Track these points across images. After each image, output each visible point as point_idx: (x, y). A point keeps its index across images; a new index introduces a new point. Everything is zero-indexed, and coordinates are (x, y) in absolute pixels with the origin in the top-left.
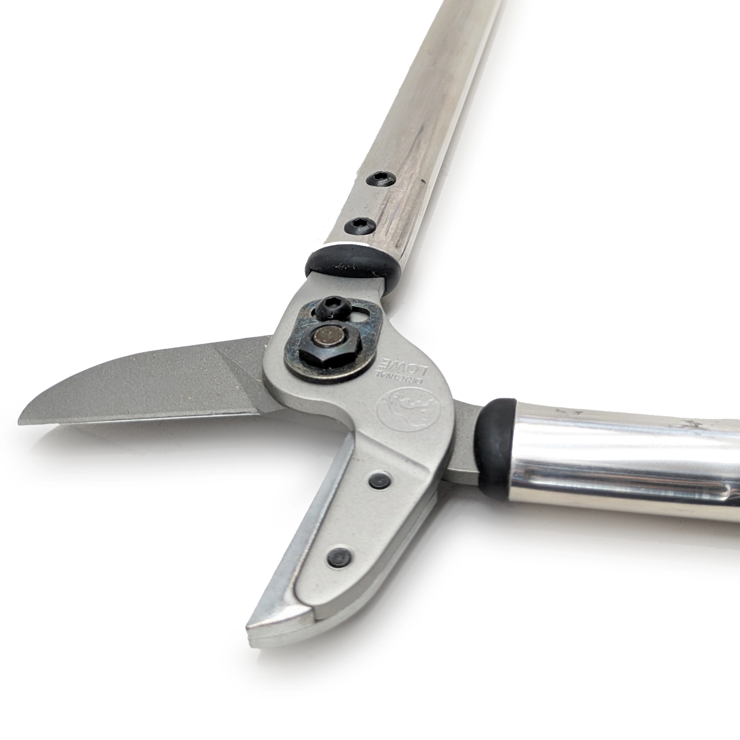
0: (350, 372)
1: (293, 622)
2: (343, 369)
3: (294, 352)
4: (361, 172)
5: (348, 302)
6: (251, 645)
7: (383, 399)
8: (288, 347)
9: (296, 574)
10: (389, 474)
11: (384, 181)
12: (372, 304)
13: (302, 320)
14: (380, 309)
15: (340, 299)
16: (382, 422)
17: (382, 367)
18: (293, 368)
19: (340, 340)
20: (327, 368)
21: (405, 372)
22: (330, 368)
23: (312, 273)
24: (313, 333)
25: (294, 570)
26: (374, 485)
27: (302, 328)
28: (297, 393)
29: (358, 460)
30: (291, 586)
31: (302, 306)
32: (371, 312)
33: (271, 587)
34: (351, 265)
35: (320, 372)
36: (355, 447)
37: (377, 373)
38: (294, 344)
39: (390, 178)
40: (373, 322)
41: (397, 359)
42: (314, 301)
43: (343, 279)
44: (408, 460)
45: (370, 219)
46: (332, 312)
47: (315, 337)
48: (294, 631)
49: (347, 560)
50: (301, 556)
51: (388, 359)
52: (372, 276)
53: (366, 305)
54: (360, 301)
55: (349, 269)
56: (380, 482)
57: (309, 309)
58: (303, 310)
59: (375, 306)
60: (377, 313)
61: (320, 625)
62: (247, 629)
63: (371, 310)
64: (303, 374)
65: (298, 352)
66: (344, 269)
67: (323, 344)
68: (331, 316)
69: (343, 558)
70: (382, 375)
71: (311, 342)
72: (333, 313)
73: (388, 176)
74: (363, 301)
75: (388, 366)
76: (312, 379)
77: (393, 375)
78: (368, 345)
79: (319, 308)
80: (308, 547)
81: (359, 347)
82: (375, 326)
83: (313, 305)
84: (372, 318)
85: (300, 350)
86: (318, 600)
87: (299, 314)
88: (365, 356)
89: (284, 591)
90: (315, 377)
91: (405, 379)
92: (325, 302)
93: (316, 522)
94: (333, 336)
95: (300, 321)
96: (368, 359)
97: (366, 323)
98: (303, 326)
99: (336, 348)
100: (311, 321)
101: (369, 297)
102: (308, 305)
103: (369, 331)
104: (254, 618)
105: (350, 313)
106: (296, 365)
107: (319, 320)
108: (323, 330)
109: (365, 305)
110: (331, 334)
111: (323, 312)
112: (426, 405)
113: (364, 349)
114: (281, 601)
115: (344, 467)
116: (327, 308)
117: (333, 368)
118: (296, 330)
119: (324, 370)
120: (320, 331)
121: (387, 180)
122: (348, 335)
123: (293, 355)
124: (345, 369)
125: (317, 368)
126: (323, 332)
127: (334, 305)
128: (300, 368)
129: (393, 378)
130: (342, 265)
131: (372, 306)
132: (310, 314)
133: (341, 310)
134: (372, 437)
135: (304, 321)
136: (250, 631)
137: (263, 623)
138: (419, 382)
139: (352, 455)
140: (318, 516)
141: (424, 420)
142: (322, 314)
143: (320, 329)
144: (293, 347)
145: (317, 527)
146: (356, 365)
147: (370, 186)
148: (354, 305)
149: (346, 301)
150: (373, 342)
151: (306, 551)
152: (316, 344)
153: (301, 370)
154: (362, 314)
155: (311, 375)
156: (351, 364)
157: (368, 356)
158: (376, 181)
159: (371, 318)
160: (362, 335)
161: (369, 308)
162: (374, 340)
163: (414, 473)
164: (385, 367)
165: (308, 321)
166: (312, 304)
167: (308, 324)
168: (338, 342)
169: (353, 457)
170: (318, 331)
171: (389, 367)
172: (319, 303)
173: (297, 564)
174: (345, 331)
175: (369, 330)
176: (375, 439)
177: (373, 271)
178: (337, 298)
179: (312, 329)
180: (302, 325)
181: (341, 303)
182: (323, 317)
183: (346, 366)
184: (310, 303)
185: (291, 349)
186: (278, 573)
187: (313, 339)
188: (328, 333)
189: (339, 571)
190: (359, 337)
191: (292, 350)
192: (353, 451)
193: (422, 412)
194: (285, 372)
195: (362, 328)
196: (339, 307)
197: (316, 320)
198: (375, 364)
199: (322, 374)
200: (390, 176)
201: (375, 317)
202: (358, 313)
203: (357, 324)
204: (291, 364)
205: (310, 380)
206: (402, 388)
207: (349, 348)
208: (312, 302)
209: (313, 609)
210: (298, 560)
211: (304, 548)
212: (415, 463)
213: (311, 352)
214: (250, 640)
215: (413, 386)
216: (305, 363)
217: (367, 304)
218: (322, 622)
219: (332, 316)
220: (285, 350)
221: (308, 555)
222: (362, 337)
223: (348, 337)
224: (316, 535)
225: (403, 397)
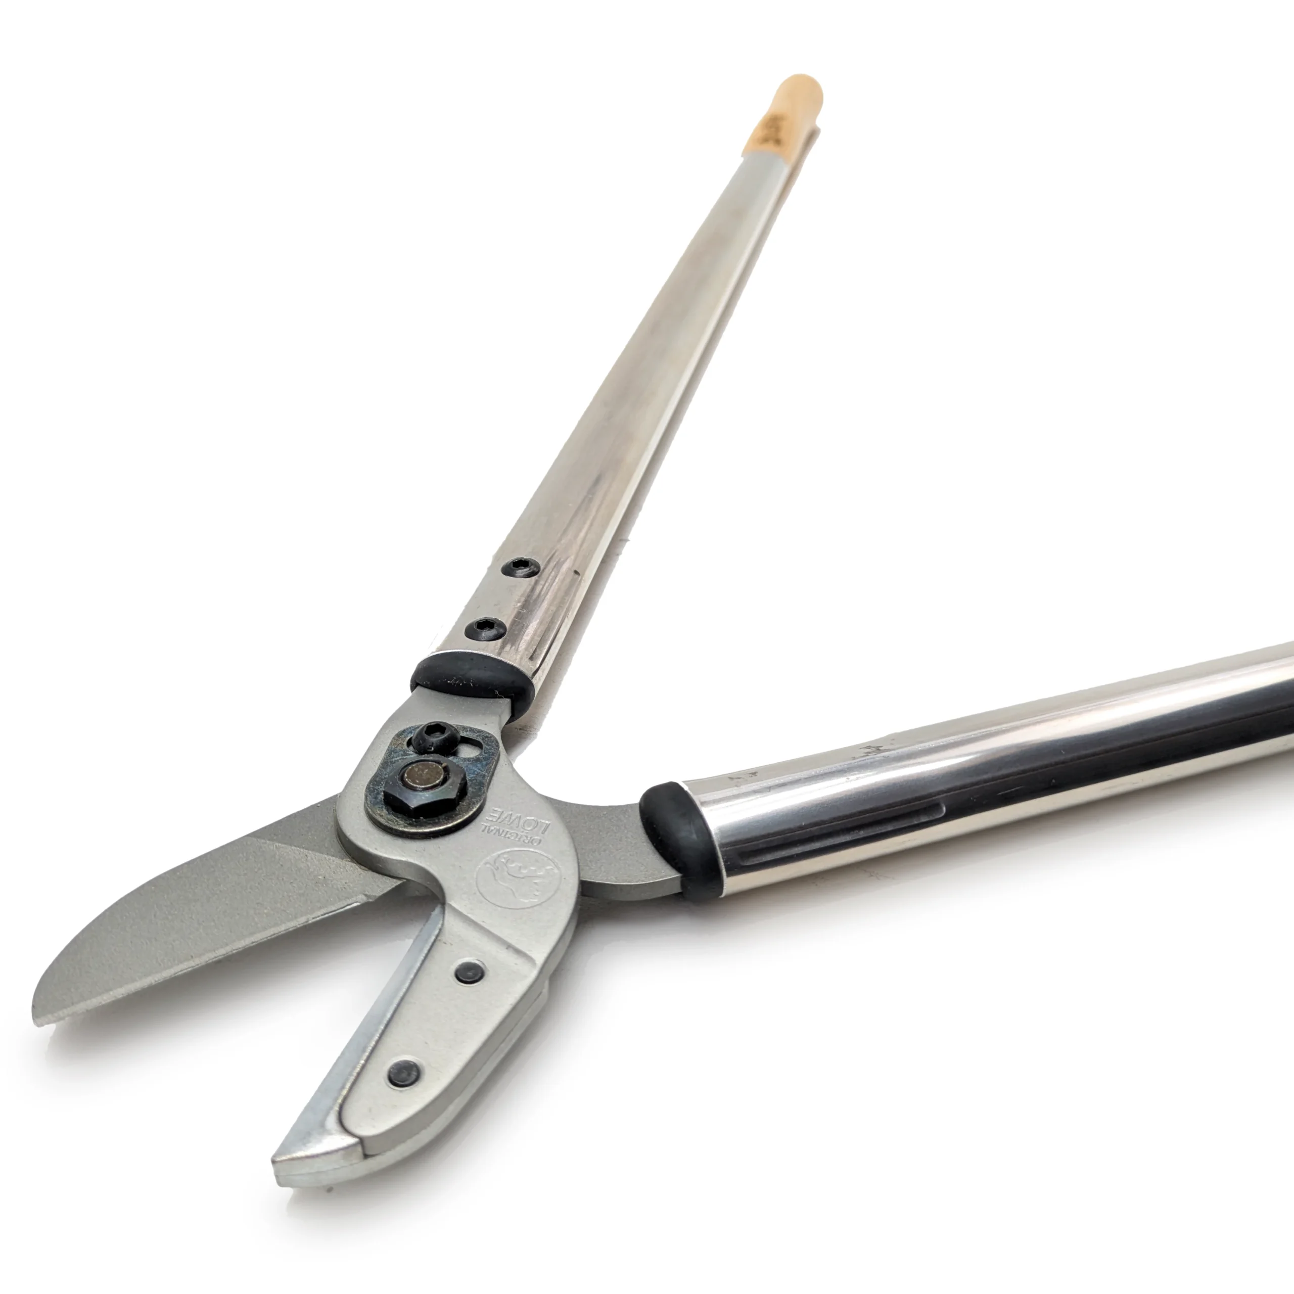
0: (447, 824)
1: (334, 1157)
2: (439, 819)
3: (378, 793)
4: (497, 557)
5: (456, 730)
6: (280, 1184)
7: (486, 863)
8: (371, 786)
9: (345, 1092)
10: (483, 964)
11: (525, 570)
12: (487, 735)
13: (393, 751)
14: (497, 742)
15: (446, 726)
16: (481, 894)
17: (490, 819)
18: (374, 815)
19: (437, 782)
20: (417, 817)
21: (520, 827)
22: (422, 818)
23: (419, 688)
24: (403, 771)
25: (343, 1088)
26: (461, 978)
27: (392, 762)
28: (376, 849)
29: (445, 943)
30: (336, 1108)
31: (397, 732)
32: (484, 746)
33: (310, 1108)
34: (468, 680)
35: (408, 822)
36: (443, 925)
37: (483, 827)
38: (378, 783)
39: (532, 567)
40: (485, 759)
41: (512, 810)
42: (412, 727)
43: (456, 698)
44: (509, 946)
45: (500, 621)
46: (433, 743)
47: (406, 775)
48: (335, 1169)
49: (413, 1077)
50: (354, 1068)
51: (499, 810)
52: (495, 697)
53: (479, 735)
54: (472, 730)
55: (466, 686)
56: (470, 974)
57: (405, 737)
58: (396, 738)
59: (491, 737)
60: (493, 746)
61: (370, 1161)
62: (274, 1162)
63: (484, 742)
64: (386, 824)
65: (382, 793)
66: (458, 685)
67: (415, 785)
68: (431, 749)
69: (409, 1074)
70: (489, 829)
71: (400, 782)
72: (434, 745)
73: (530, 564)
74: (476, 729)
75: (499, 818)
76: (396, 830)
77: (503, 831)
78: (475, 789)
79: (416, 737)
80: (365, 1057)
81: (463, 791)
82: (486, 765)
83: (411, 732)
84: (485, 753)
85: (384, 792)
86: (368, 1130)
87: (391, 744)
88: (470, 804)
89: (327, 1114)
90: (401, 829)
91: (519, 837)
92: (425, 729)
93: (380, 1023)
94: (429, 776)
95: (391, 752)
96: (473, 808)
97: (477, 760)
98: (393, 760)
99: (431, 792)
100: (405, 754)
101: (486, 724)
102: (404, 731)
103: (478, 771)
104: (284, 1148)
105: (456, 746)
106: (379, 812)
107: (416, 753)
108: (416, 767)
109: (477, 736)
110: (427, 774)
111: (421, 742)
112: (541, 873)
113: (469, 795)
114: (322, 1129)
115: (425, 951)
116: (426, 737)
117: (425, 818)
118: (385, 764)
119: (414, 820)
120: (413, 767)
121: (527, 569)
122: (448, 774)
123: (376, 798)
124: (441, 820)
125: (405, 817)
126: (416, 770)
127: (438, 734)
128: (384, 815)
129: (503, 835)
130: (456, 680)
131: (487, 737)
132: (405, 743)
133: (445, 740)
134: (465, 913)
135: (396, 752)
136: (278, 1165)
137: (295, 1155)
138: (535, 842)
139: (437, 936)
140: (384, 1015)
141: (537, 893)
142: (420, 744)
143: (414, 765)
144: (377, 787)
145: (380, 1031)
146: (456, 815)
147: (504, 576)
148: (463, 734)
149: (453, 729)
150: (483, 785)
151: (362, 1062)
152: (405, 785)
153: (384, 819)
154: (473, 747)
155: (395, 826)
156: (449, 814)
157: (474, 803)
158: (515, 570)
159: (483, 753)
160: (469, 776)
161: (483, 739)
162: (483, 784)
163: (516, 964)
164: (494, 820)
165: (401, 753)
166: (410, 730)
167: (400, 757)
168: (434, 784)
169: (439, 938)
170: (410, 768)
171: (499, 820)
172: (418, 730)
173: (347, 1080)
174: (446, 769)
175: (479, 769)
176: (469, 915)
177: (497, 689)
178: (442, 724)
179: (403, 764)
180: (393, 758)
181: (446, 731)
182: (422, 750)
183: (443, 817)
184: (407, 729)
185: (374, 789)
186: (323, 1090)
187: (402, 779)
188: (423, 771)
189: (401, 1091)
190: (464, 779)
191: (376, 791)
192: (440, 930)
193: (535, 883)
194: (365, 819)
195: (471, 766)
196: (443, 737)
197: (412, 753)
198: (482, 816)
199: (411, 825)
200: (532, 565)
201: (490, 752)
202: (469, 745)
203: (465, 760)
204: (371, 810)
205: (394, 832)
206: (512, 849)
207: (449, 792)
208: (410, 728)
209: (362, 1141)
210: (350, 1074)
211: (359, 1058)
212: (518, 952)
213: (398, 796)
214: (277, 1176)
215: (529, 847)
216: (390, 809)
217: (481, 734)
218: (374, 1158)
219: (433, 749)
220: (366, 791)
221: (363, 1067)
222: (468, 778)
223: (449, 777)
224: (378, 1042)
225: (513, 862)
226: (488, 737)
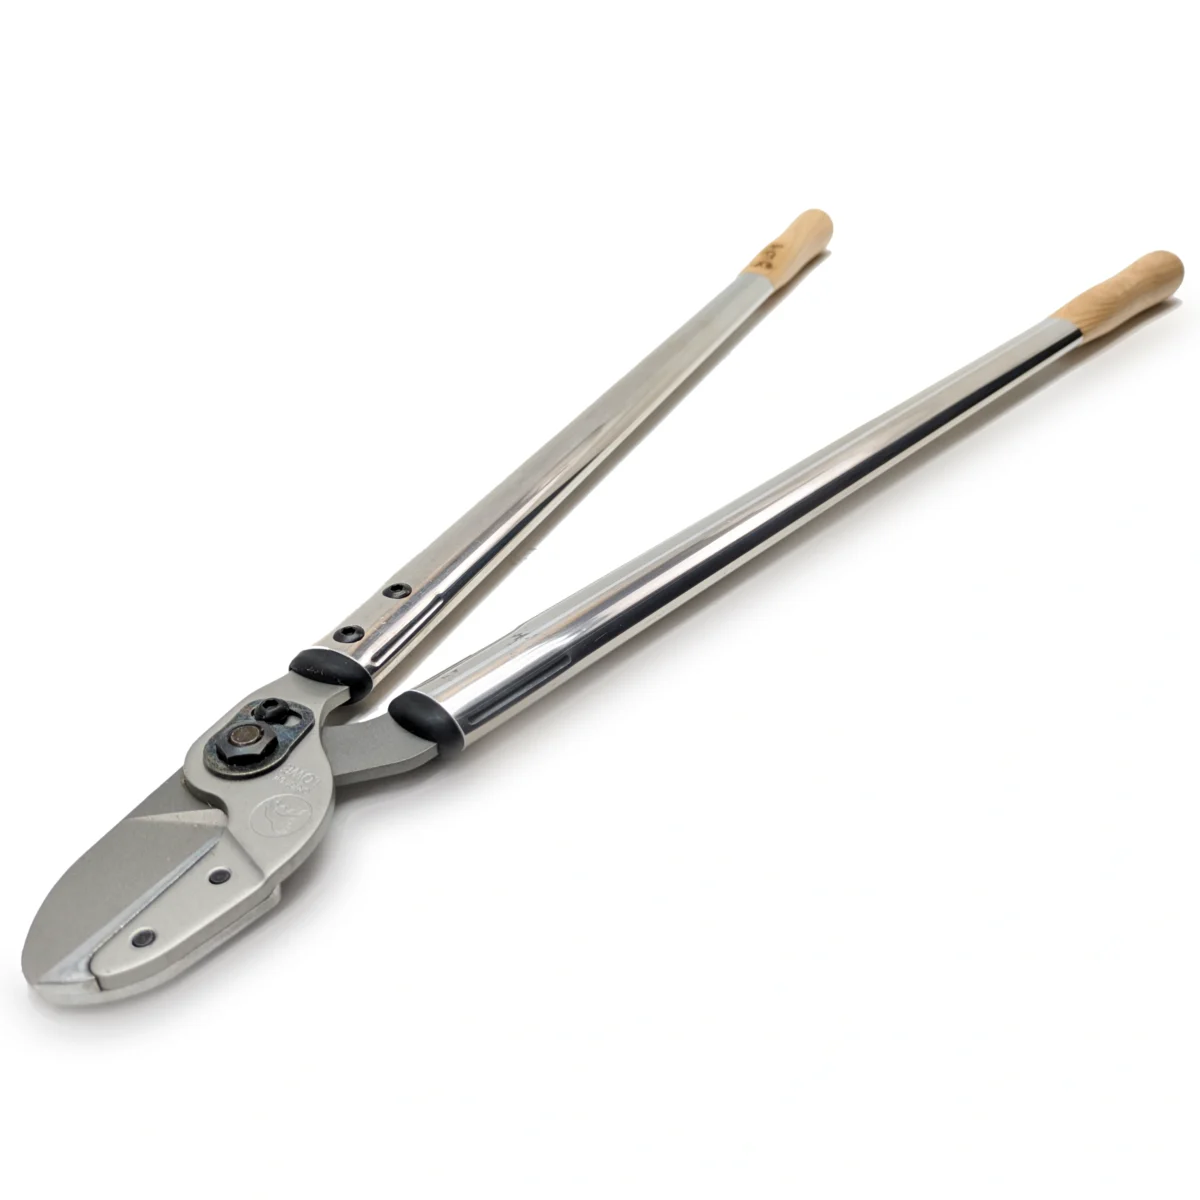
0: (249, 772)
4: (389, 581)
7: (265, 802)
10: (232, 871)
12: (312, 712)
13: (240, 715)
17: (285, 771)
18: (205, 760)
19: (252, 742)
20: (233, 764)
21: (301, 780)
22: (237, 765)
24: (235, 730)
26: (213, 879)
29: (213, 855)
31: (251, 702)
32: (303, 719)
34: (322, 669)
35: (226, 767)
41: (302, 767)
43: (310, 682)
44: (253, 863)
45: (362, 629)
46: (265, 714)
50: (114, 930)
52: (337, 684)
53: (306, 712)
54: (300, 707)
55: (319, 674)
56: (220, 877)
57: (253, 706)
58: (246, 707)
60: (309, 721)
63: (307, 717)
64: (210, 767)
65: (216, 745)
66: (314, 672)
67: (236, 742)
68: (262, 717)
69: (148, 939)
70: (279, 779)
71: (226, 740)
73: (404, 588)
74: (304, 706)
77: (288, 781)
79: (261, 707)
81: (270, 749)
82: (297, 733)
86: (103, 972)
87: (241, 711)
88: (272, 759)
91: (296, 786)
92: (264, 703)
93: (145, 903)
94: (248, 736)
95: (237, 717)
96: (275, 762)
97: (293, 729)
99: (245, 747)
100: (247, 718)
101: (313, 704)
102: (254, 703)
103: (290, 737)
105: (285, 717)
106: (209, 757)
111: (260, 711)
112: (299, 812)
113: (275, 752)
114: (75, 967)
115: (199, 858)
117: (240, 765)
118: (228, 725)
119: (230, 766)
121: (402, 592)
123: (212, 747)
125: (226, 763)
126: (242, 732)
128: (212, 760)
130: (312, 669)
131: (311, 716)
132: (251, 711)
133: (278, 712)
134: (234, 835)
140: (150, 898)
141: (288, 828)
143: (243, 728)
147: (384, 596)
148: (293, 709)
152: (231, 742)
153: (211, 763)
154: (297, 719)
155: (217, 769)
156: (254, 765)
158: (392, 592)
159: (301, 726)
161: (304, 714)
163: (251, 876)
165: (244, 718)
166: (258, 702)
168: (249, 743)
169: (212, 850)
170: (240, 728)
171: (290, 773)
172: (261, 703)
174: (262, 733)
176: (236, 838)
177: (341, 679)
178: (277, 701)
180: (237, 721)
181: (280, 705)
185: (213, 742)
188: (246, 733)
189: (137, 950)
190: (275, 739)
192: (214, 846)
193: (291, 820)
194: (201, 762)
195: (286, 733)
197: (252, 718)
198: (280, 770)
200: (407, 589)
201: (304, 724)
202: (295, 717)
203: (286, 727)
204: (205, 756)
205: (217, 774)
206: (287, 794)
207: (257, 749)
209: (97, 979)
210: (110, 934)
212: (256, 867)
213: (224, 748)
215: (300, 795)
216: (219, 759)
218: (107, 992)
219: (266, 717)
220: (208, 742)
222: (279, 739)
223: (262, 739)
224: (137, 916)
225: (284, 803)
226: (309, 714)
